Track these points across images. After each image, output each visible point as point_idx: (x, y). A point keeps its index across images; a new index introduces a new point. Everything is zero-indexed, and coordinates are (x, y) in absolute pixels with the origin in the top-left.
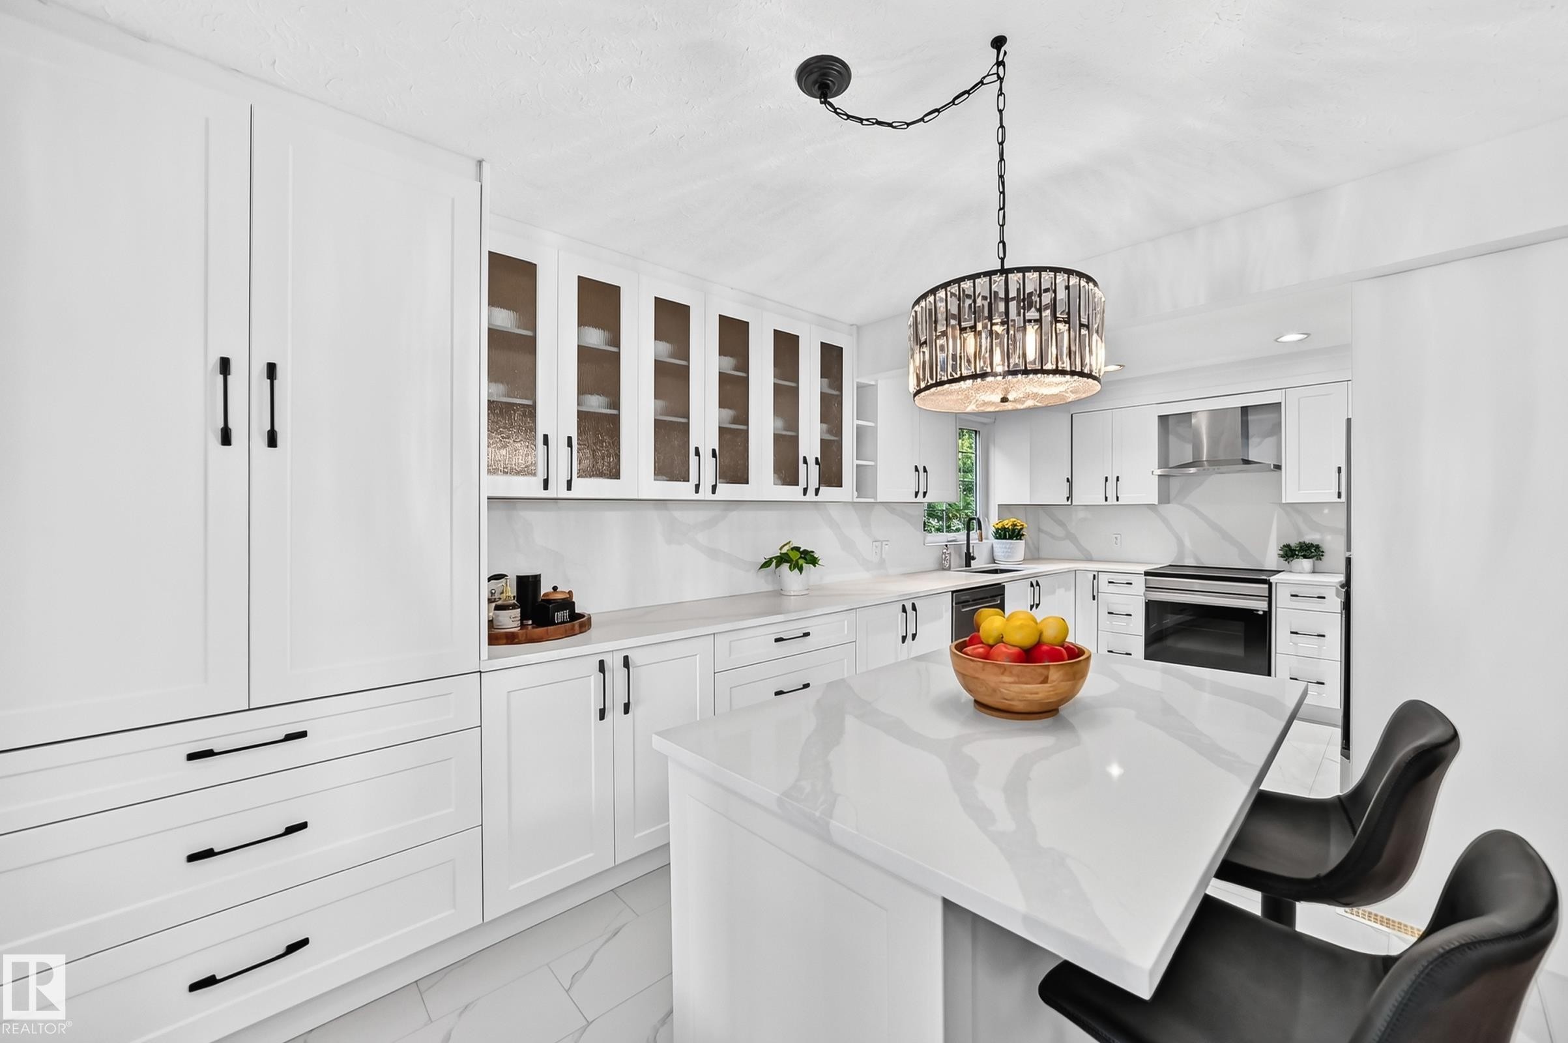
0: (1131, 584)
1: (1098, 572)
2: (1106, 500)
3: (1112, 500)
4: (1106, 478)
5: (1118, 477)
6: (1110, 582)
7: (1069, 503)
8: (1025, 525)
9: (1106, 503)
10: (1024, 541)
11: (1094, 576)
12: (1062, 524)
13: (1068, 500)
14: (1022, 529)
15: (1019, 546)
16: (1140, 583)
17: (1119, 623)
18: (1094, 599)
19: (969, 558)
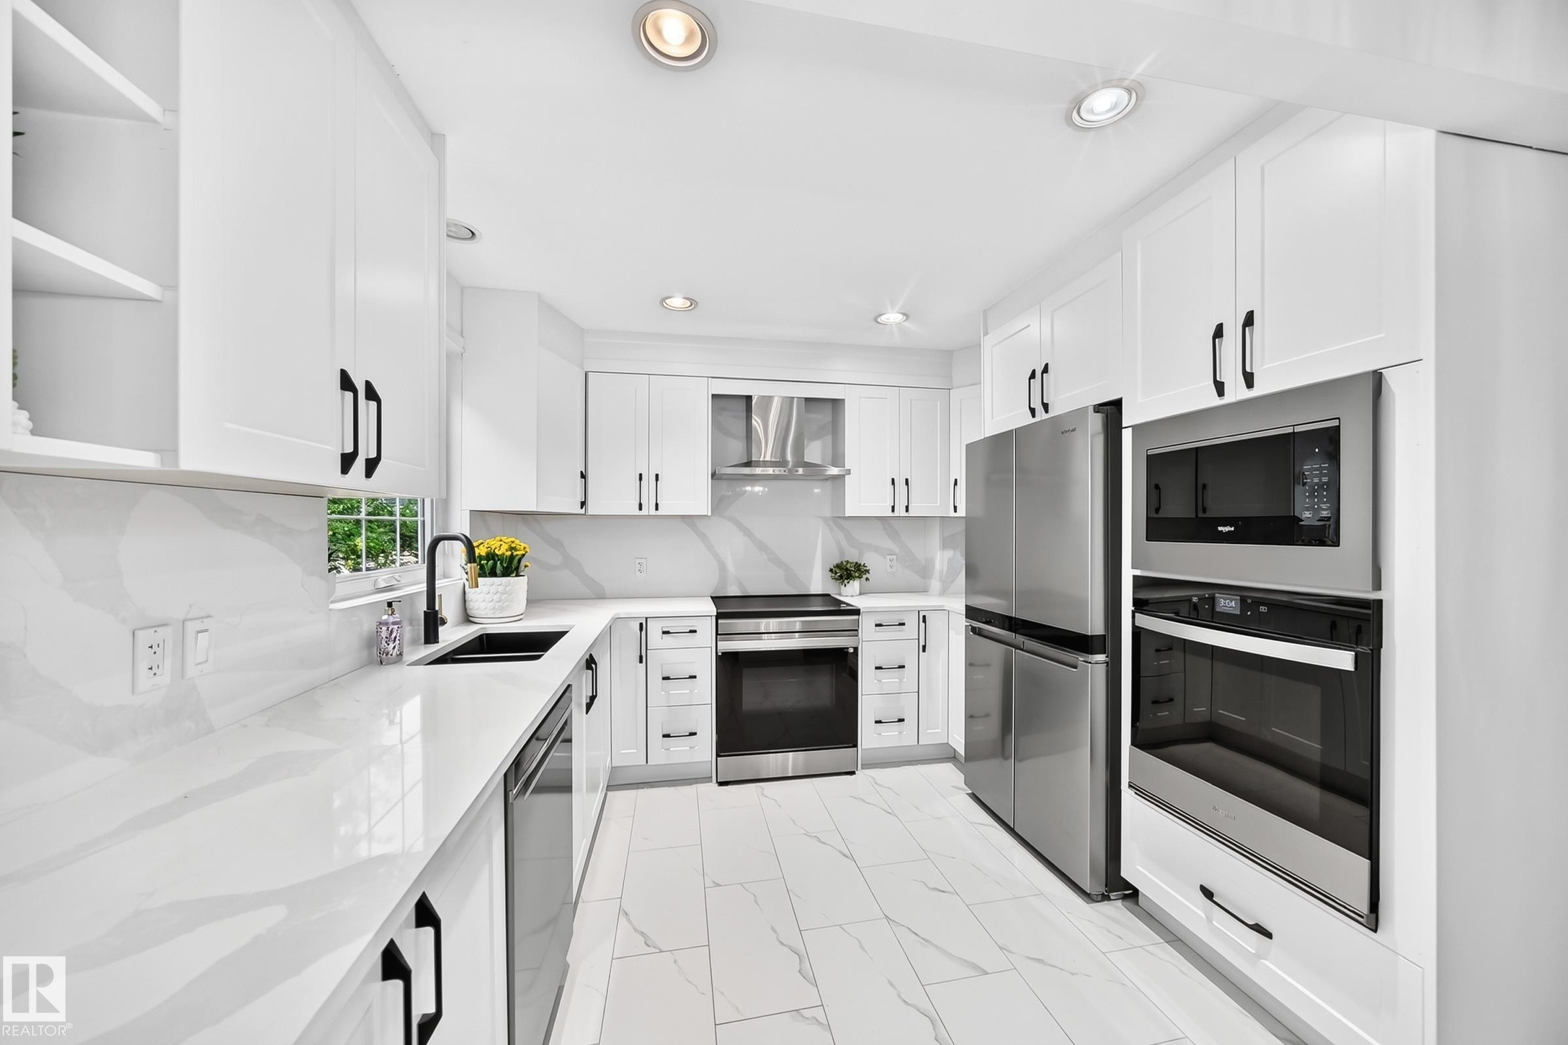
0: (695, 631)
1: (646, 618)
2: (640, 509)
3: (649, 509)
4: (641, 475)
5: (657, 476)
6: (664, 633)
7: (583, 511)
8: (527, 550)
9: (641, 513)
10: (526, 577)
11: (641, 624)
12: (557, 545)
13: (582, 508)
14: (523, 555)
15: (518, 586)
16: (707, 629)
17: (679, 690)
18: (641, 661)
19: (432, 623)
